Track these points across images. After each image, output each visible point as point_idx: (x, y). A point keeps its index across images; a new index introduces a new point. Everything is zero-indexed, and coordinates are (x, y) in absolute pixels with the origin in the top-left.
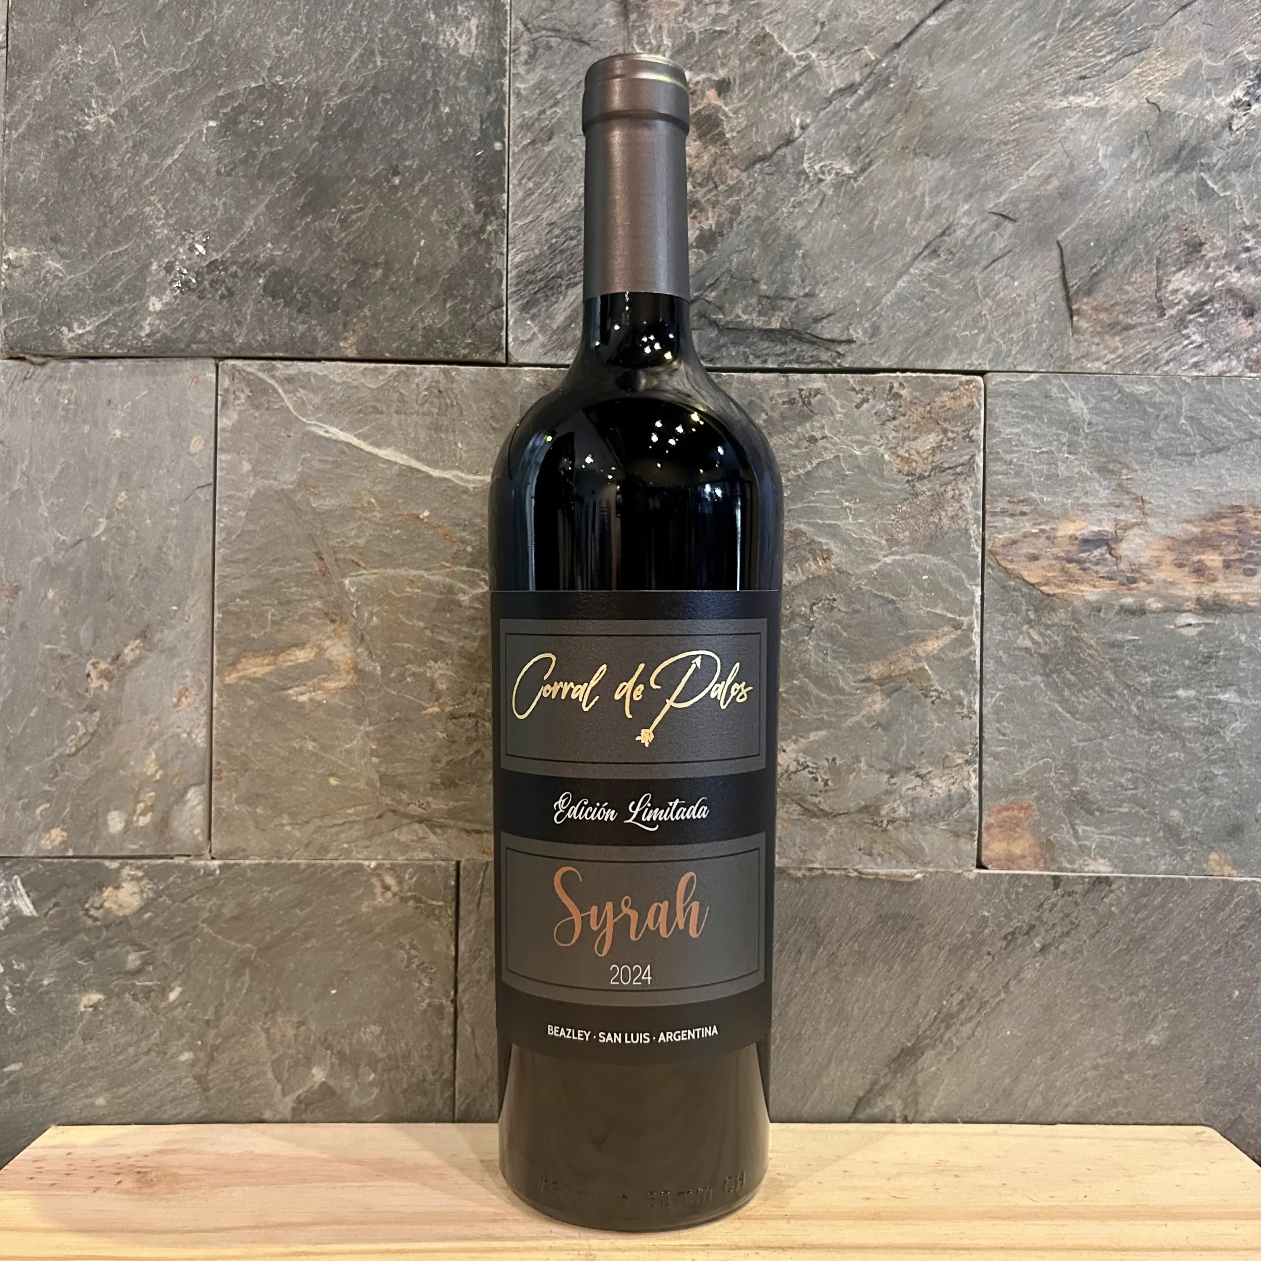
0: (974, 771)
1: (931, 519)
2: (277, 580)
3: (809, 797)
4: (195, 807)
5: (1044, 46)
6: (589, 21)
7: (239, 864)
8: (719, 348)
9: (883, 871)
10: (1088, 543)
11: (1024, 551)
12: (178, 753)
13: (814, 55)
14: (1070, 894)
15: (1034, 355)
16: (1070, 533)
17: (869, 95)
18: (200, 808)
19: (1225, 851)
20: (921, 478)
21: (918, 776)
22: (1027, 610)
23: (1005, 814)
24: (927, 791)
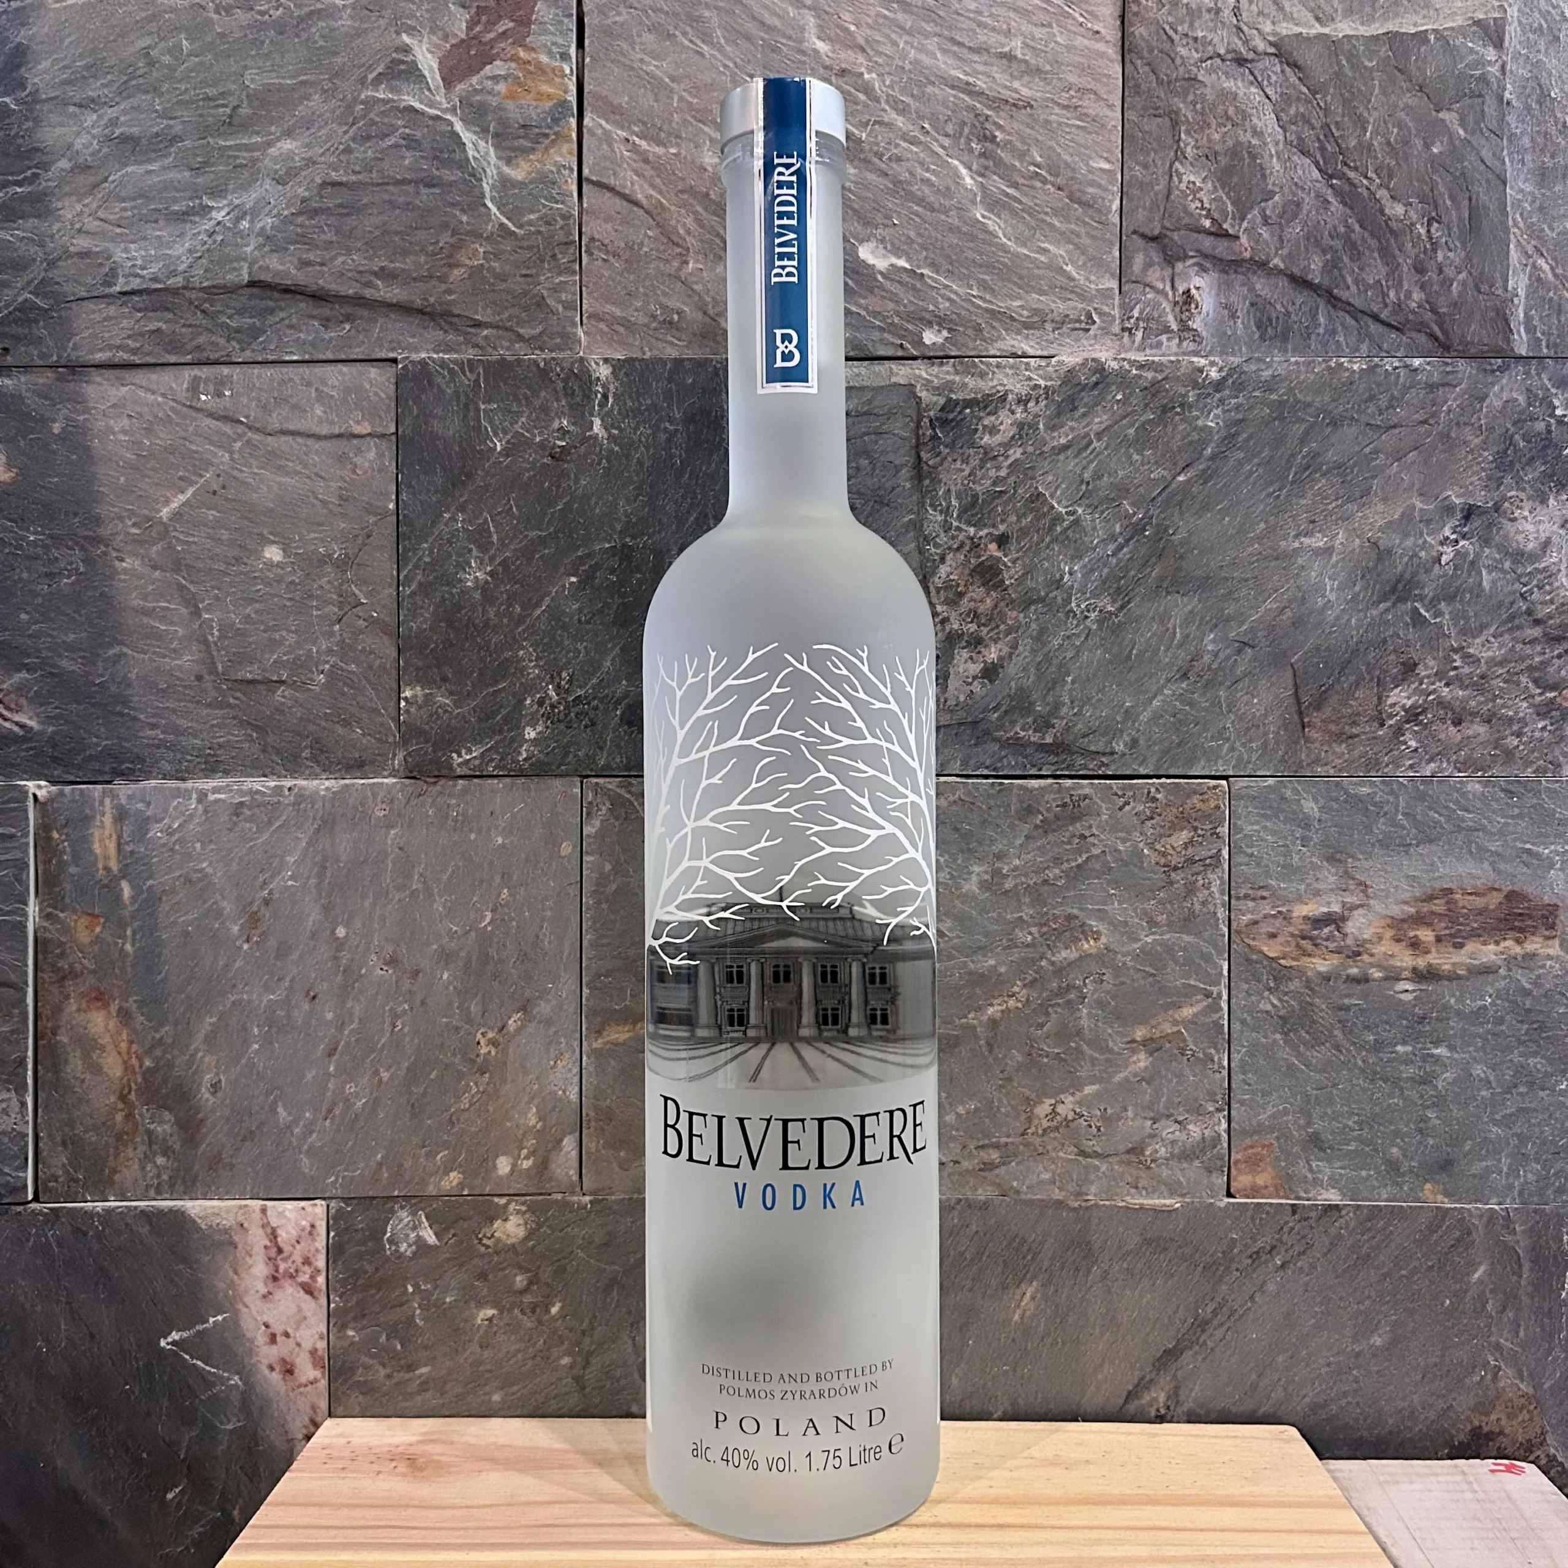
0: (1224, 1117)
1: (1185, 904)
3: (1084, 1141)
4: (568, 1153)
5: (1278, 496)
6: (889, 485)
7: (606, 1199)
8: (1001, 760)
9: (1148, 1202)
10: (1319, 922)
11: (1264, 930)
12: (555, 1107)
13: (1080, 511)
14: (1306, 1219)
15: (1271, 761)
16: (1303, 914)
17: (1127, 541)
18: (573, 1152)
19: (1438, 1182)
20: (1176, 869)
21: (1176, 1122)
22: (1268, 979)
23: (1251, 1151)
24: (1184, 1133)
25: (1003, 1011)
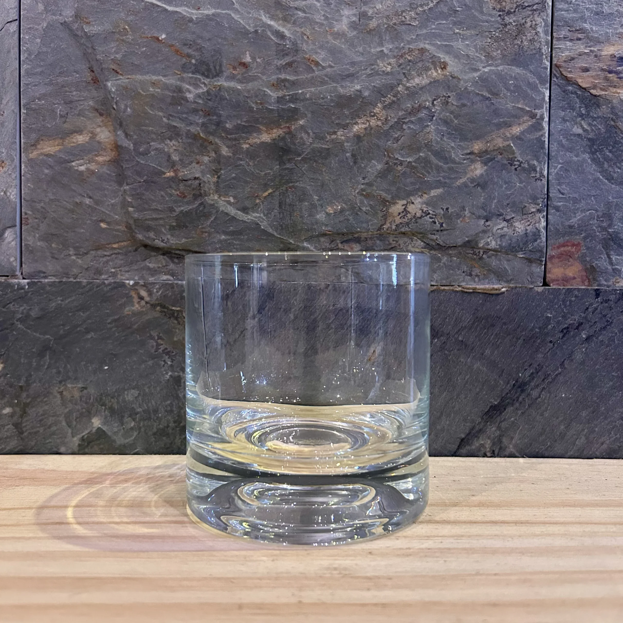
0: (543, 217)
1: (516, 42)
2: (63, 86)
3: (430, 236)
4: (9, 243)
7: (41, 282)
9: (480, 287)
11: (580, 65)
14: (607, 301)
16: (610, 53)
18: (13, 243)
20: (509, 13)
21: (505, 220)
22: (580, 107)
23: (562, 249)
24: (510, 230)
25: (365, 129)
